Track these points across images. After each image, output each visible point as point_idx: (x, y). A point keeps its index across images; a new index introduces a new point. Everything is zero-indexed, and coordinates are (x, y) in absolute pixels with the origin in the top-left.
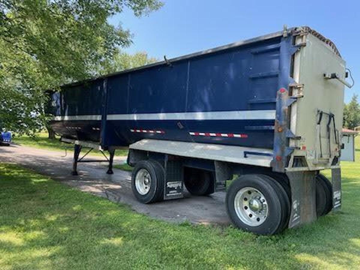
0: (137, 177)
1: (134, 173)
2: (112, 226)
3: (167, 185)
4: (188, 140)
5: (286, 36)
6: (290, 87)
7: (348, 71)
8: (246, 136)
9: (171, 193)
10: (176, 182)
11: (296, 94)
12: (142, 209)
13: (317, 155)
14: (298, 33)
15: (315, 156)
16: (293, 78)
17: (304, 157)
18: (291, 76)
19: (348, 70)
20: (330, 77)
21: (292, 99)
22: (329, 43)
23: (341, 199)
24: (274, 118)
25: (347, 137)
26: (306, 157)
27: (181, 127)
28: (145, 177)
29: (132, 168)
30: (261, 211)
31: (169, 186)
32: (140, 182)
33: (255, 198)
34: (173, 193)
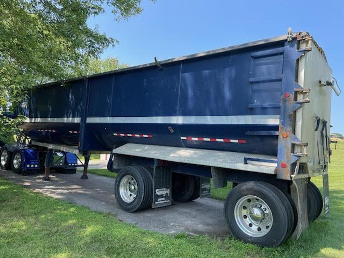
0: (121, 184)
1: (118, 180)
2: (101, 241)
3: (155, 192)
4: (179, 145)
5: (291, 40)
6: (295, 92)
7: (334, 80)
8: (245, 142)
9: (160, 201)
10: (165, 189)
11: (301, 99)
12: (129, 218)
13: (316, 162)
14: (303, 37)
15: (314, 163)
16: (297, 82)
17: (306, 163)
18: (296, 81)
19: (334, 78)
20: (325, 84)
21: (298, 104)
22: (321, 51)
23: (329, 205)
24: (278, 124)
25: (335, 144)
26: (307, 164)
27: (172, 131)
28: (130, 183)
29: (115, 175)
30: (263, 221)
31: (157, 193)
32: (124, 189)
33: (256, 207)
34: (161, 201)
